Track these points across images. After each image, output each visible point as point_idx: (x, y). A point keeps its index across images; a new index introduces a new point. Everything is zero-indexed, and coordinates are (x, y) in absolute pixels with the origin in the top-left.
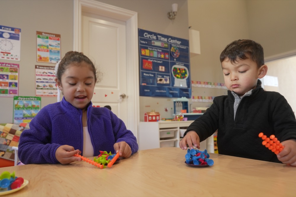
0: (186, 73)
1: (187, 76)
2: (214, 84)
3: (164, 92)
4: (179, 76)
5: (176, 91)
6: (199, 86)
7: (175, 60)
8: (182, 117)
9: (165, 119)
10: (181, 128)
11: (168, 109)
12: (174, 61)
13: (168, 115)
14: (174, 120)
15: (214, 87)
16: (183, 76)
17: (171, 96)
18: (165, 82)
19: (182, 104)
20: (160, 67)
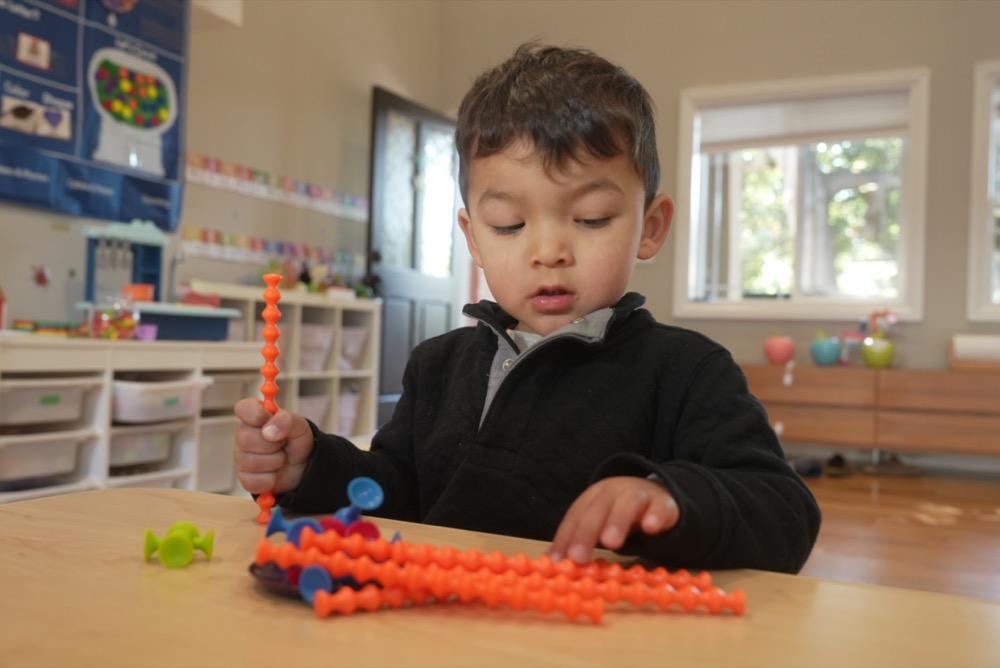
0: (162, 101)
1: (168, 116)
2: (282, 183)
3: (36, 184)
4: (127, 112)
5: (105, 184)
6: (214, 180)
7: (112, 20)
8: (127, 322)
9: (29, 326)
10: (120, 376)
11: (49, 273)
12: (106, 23)
13: (51, 303)
14: (85, 335)
15: (278, 195)
16: (147, 116)
17: (75, 207)
18: (45, 129)
19: (129, 256)
20: (25, 41)
